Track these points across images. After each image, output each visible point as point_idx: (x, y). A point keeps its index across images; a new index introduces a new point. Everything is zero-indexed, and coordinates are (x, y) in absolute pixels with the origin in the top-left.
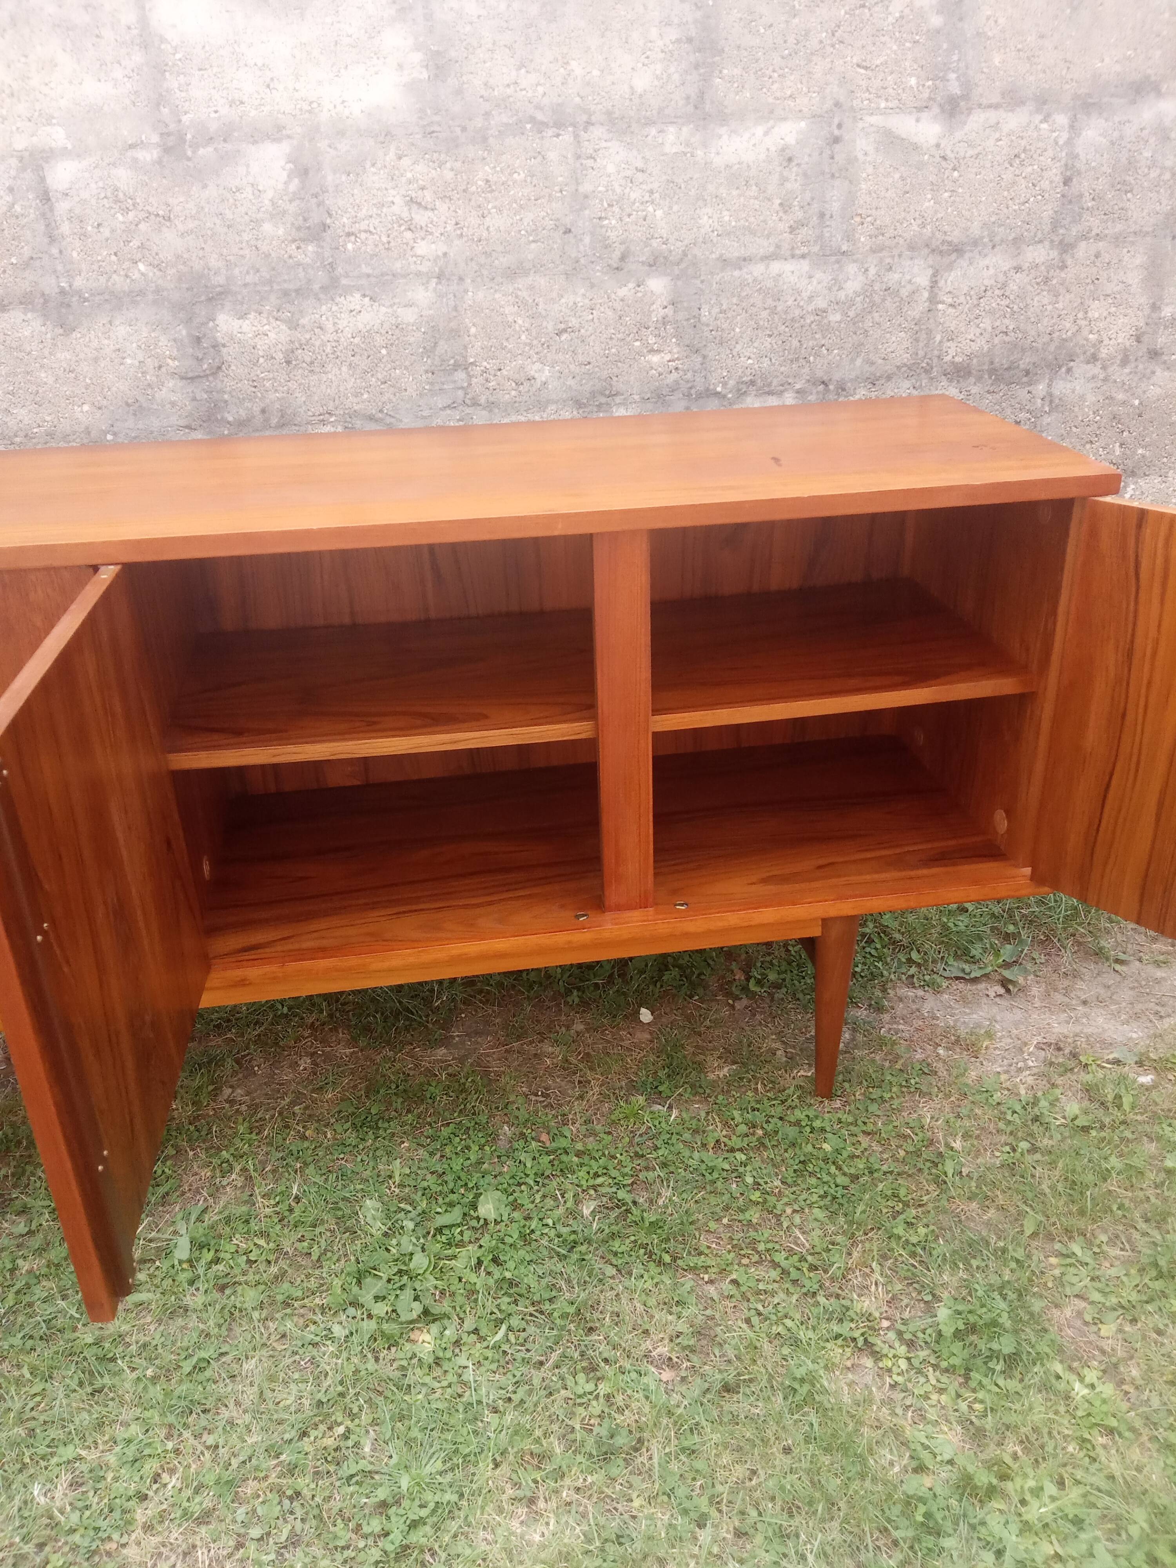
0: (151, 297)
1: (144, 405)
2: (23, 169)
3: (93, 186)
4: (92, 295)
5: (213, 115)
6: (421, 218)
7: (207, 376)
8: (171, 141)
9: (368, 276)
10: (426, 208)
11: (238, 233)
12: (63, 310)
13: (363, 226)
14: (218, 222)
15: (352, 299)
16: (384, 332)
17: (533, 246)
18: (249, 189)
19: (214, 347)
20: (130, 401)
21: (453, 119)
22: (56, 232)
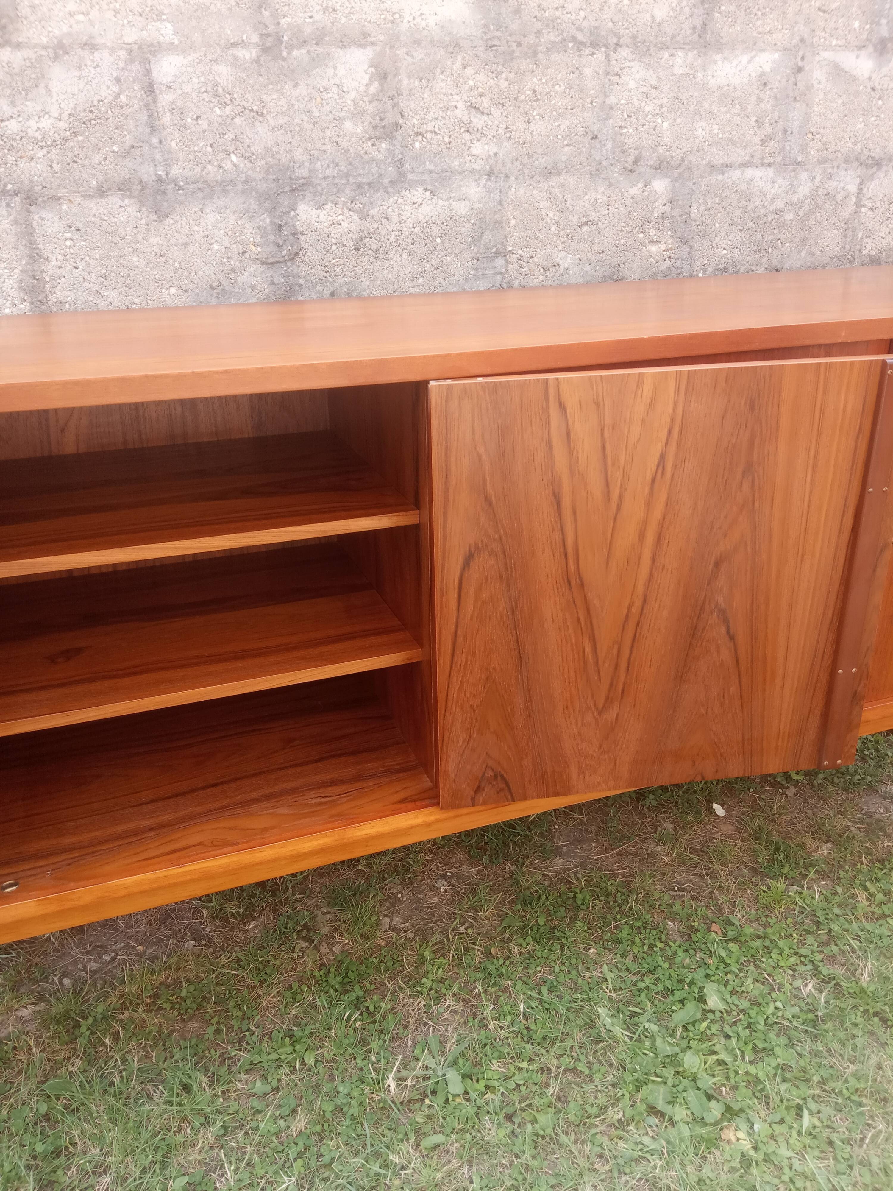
0: (240, 187)
1: (227, 288)
2: (132, 61)
3: (195, 80)
4: (187, 183)
5: (308, 20)
6: (478, 121)
7: (285, 261)
8: (269, 42)
9: (431, 172)
10: (483, 113)
11: (323, 130)
12: (159, 197)
13: (430, 127)
14: (305, 119)
15: (416, 193)
16: (440, 223)
17: (567, 149)
18: (335, 89)
19: (293, 234)
20: (214, 285)
21: (510, 35)
22: (157, 123)
